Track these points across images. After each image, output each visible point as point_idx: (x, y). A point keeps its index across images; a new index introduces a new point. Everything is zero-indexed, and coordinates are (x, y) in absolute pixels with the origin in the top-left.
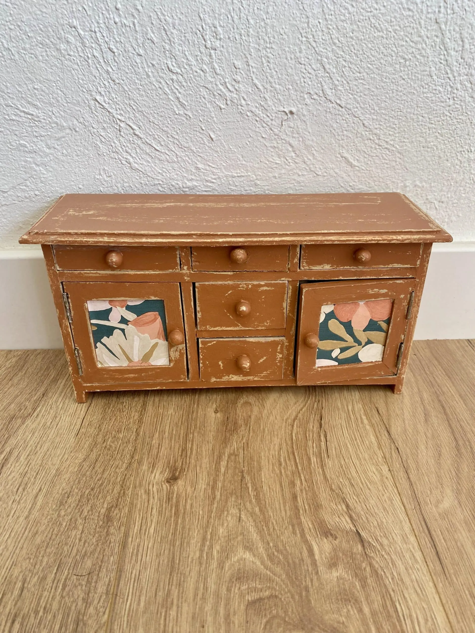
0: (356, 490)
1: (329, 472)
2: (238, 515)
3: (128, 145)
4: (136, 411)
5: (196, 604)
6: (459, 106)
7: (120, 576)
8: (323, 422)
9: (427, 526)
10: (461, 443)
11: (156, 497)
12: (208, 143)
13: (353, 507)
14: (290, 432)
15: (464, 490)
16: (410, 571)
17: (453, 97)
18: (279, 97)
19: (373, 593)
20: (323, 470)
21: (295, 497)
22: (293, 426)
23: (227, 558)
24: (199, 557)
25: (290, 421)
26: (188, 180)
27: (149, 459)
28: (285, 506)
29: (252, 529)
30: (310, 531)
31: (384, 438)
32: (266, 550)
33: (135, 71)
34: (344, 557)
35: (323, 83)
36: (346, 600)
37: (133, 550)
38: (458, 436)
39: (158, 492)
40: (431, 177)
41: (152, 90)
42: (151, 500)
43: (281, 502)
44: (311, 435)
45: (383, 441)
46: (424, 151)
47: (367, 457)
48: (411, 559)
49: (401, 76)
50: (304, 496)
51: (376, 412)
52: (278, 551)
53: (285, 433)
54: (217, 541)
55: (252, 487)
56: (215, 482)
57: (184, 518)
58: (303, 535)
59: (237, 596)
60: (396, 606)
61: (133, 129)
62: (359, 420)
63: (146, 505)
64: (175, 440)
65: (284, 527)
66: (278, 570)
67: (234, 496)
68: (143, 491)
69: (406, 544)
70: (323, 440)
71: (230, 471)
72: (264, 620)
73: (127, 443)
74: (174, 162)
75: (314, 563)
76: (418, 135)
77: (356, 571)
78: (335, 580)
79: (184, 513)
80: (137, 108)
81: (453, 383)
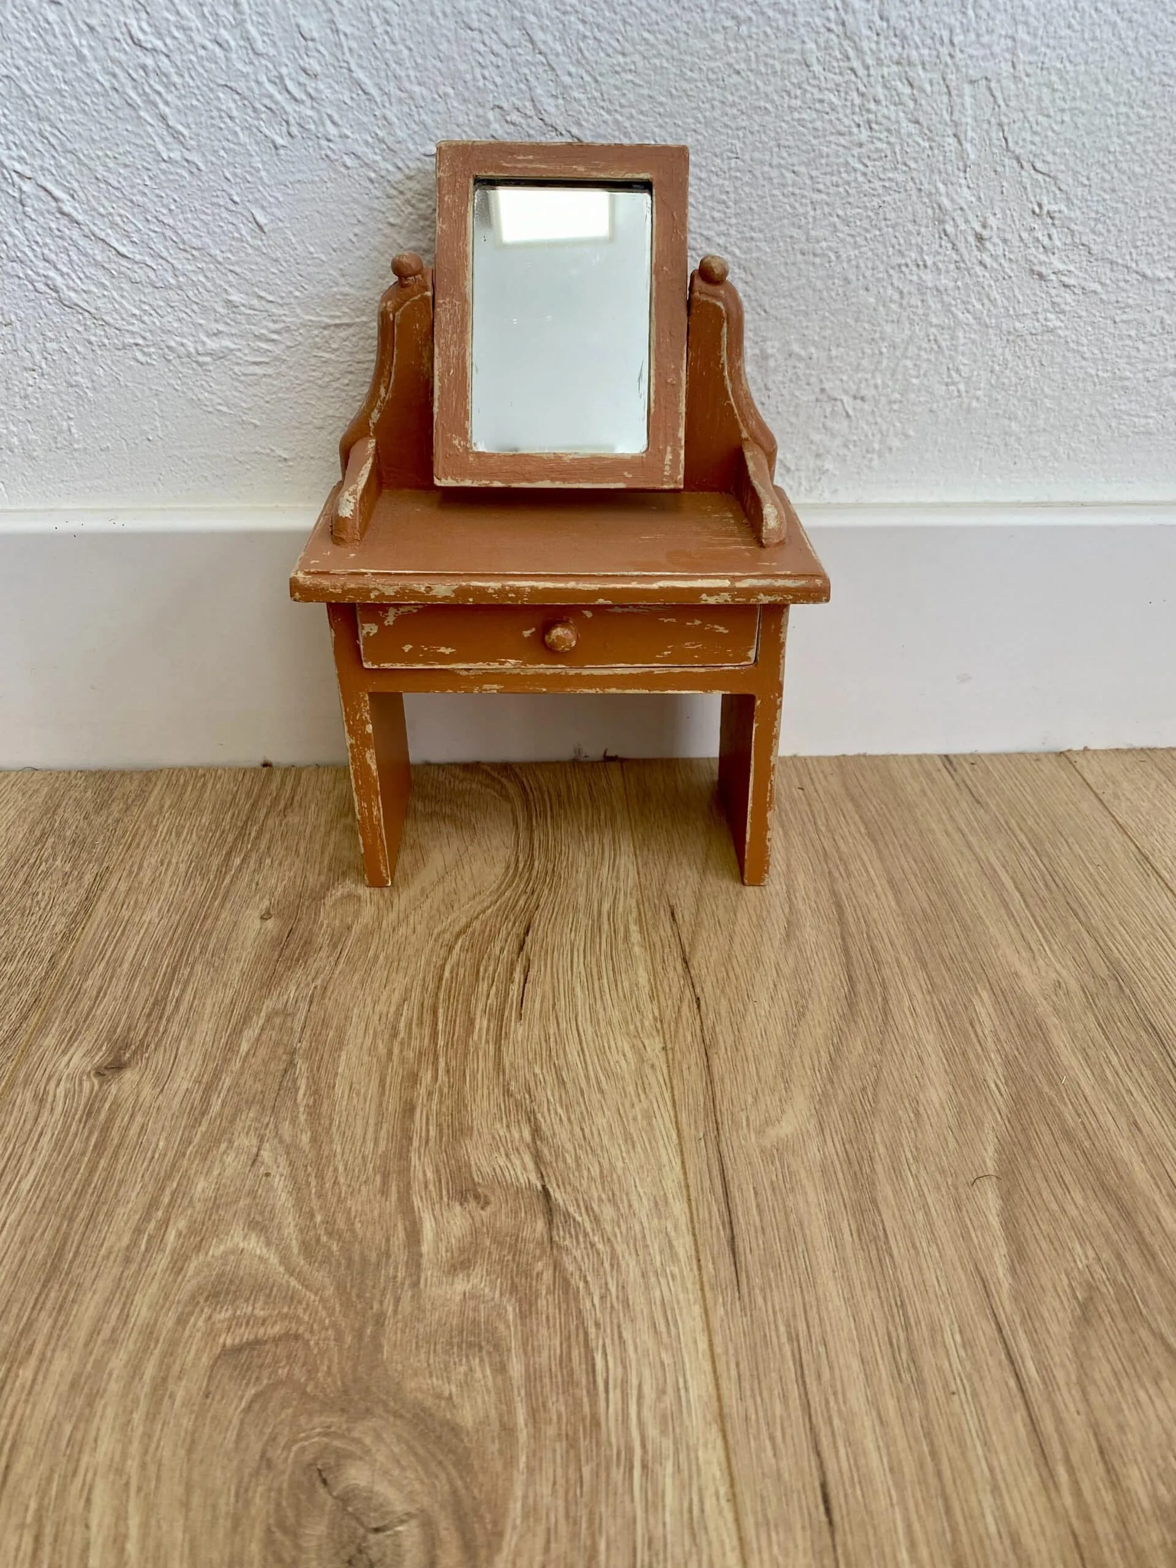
0: (567, 1092)
1: (511, 1050)
2: (255, 1150)
3: (48, 240)
4: (63, 915)
5: (91, 1353)
6: (885, 146)
8: (529, 939)
9: (724, 1178)
10: (861, 988)
11: (59, 1109)
12: (253, 237)
13: (548, 1134)
14: (440, 963)
15: (841, 1097)
16: (653, 1279)
17: (869, 122)
18: (424, 117)
19: (544, 1331)
20: (498, 1049)
21: (409, 1110)
22: (451, 949)
23: (198, 1248)
24: (128, 1248)
25: (447, 936)
26: (208, 335)
27: (67, 1022)
28: (376, 1132)
30: (426, 1187)
31: (671, 974)
32: (301, 1231)
33: (46, 44)
34: (494, 1246)
35: (531, 79)
36: (470, 1345)
38: (859, 972)
39: (66, 1097)
40: (828, 332)
41: (96, 94)
42: (46, 1114)
43: (372, 1122)
44: (491, 969)
45: (666, 982)
46: (806, 262)
47: (616, 1016)
48: (661, 1252)
49: (730, 65)
50: (434, 1107)
51: (669, 914)
52: (330, 1234)
53: (428, 963)
54: (185, 1209)
55: (308, 1086)
56: (217, 1075)
57: (115, 1155)
58: (405, 1198)
59: (199, 1335)
60: (593, 1359)
61: (56, 199)
62: (621, 934)
63: (28, 1126)
64: (142, 981)
65: (363, 1178)
66: (320, 1276)
67: (255, 1108)
68: (29, 1095)
69: (660, 1218)
70: (517, 980)
71: (262, 1052)
72: (252, 1391)
73: (19, 985)
74: (168, 287)
75: (415, 1262)
76: (785, 221)
77: (517, 1280)
78: (458, 1298)
79: (119, 1145)
80: (62, 144)
81: (879, 851)
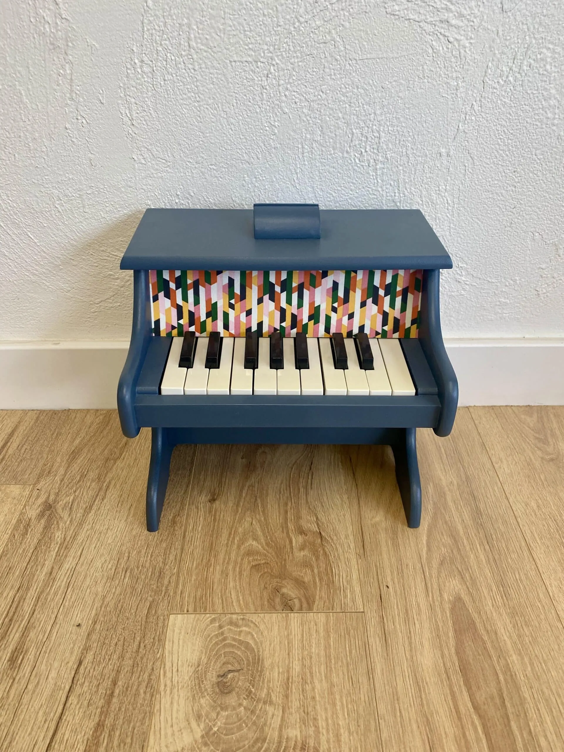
7: (182, 552)
29: (258, 529)
37: (189, 538)
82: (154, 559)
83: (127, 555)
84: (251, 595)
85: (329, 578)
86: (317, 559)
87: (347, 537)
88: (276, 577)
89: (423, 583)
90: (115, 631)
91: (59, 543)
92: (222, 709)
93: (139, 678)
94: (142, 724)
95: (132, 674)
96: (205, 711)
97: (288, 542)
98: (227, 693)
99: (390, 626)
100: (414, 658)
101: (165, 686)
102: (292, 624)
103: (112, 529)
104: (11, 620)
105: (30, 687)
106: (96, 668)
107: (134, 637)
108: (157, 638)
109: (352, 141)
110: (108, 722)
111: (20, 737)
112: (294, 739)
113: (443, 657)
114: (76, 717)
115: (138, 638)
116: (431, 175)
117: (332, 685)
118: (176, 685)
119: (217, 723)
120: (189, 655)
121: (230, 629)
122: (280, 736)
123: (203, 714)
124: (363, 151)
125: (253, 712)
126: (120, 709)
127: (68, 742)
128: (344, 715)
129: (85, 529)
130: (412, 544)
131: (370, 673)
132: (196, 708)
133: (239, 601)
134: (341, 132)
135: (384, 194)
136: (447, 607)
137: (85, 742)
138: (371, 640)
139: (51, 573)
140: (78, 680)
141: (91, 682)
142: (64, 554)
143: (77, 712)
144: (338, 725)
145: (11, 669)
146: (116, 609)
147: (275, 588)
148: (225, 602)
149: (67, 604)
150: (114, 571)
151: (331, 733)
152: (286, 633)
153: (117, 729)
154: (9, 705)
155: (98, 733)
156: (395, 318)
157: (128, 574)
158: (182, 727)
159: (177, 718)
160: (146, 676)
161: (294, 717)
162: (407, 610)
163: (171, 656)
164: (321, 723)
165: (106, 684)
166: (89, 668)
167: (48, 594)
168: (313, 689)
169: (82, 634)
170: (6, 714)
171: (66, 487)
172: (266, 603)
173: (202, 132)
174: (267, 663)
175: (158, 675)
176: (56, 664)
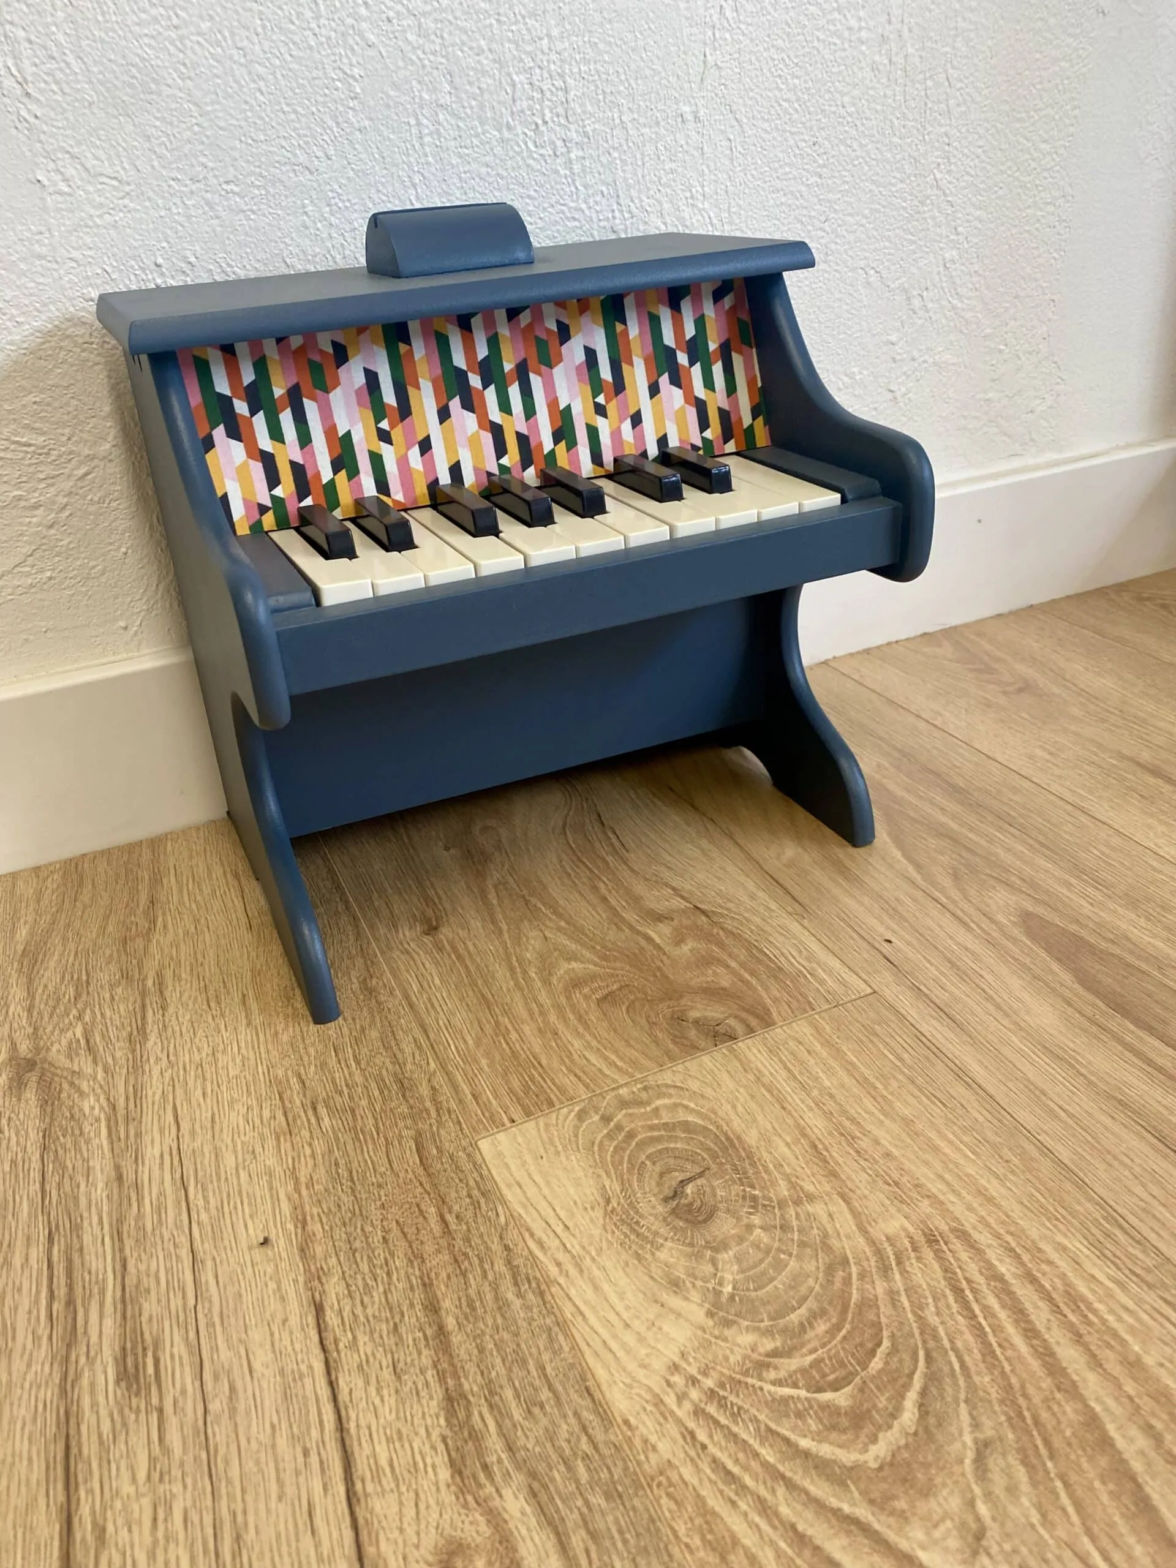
82: (368, 1063)
83: (294, 1081)
84: (629, 1045)
85: (768, 966)
86: (721, 945)
87: (753, 897)
88: (662, 1000)
89: (948, 915)
90: (365, 1218)
91: (103, 1116)
92: (716, 1250)
93: (485, 1276)
94: (555, 1353)
95: (464, 1274)
96: (681, 1269)
97: (643, 943)
98: (705, 1221)
99: (939, 996)
100: (1022, 1024)
101: (559, 1264)
102: (753, 1058)
103: (224, 1051)
104: (70, 1302)
105: (214, 1406)
106: (366, 1299)
107: (421, 1211)
108: (476, 1192)
109: (514, 101)
110: (471, 1384)
111: (256, 1514)
112: (903, 1234)
113: (1069, 1004)
114: (380, 1411)
115: (433, 1210)
116: (673, 165)
117: (907, 1122)
118: (582, 1253)
119: (722, 1278)
120: (572, 1191)
121: (631, 1115)
122: (872, 1242)
123: (683, 1276)
124: (540, 122)
125: (785, 1227)
126: (481, 1350)
127: (396, 1465)
128: (966, 1156)
129: (156, 1072)
130: (883, 869)
131: (961, 1074)
132: (657, 1273)
133: (612, 1064)
134: (490, 81)
135: (594, 216)
136: (1016, 932)
137: (441, 1447)
138: (924, 1028)
139: (120, 1178)
140: (336, 1341)
141: (372, 1333)
142: (132, 1133)
143: (377, 1401)
144: (968, 1175)
145: (138, 1394)
146: (336, 1179)
147: (672, 1017)
148: (584, 1077)
149: (204, 1217)
150: (283, 1119)
151: (964, 1193)
152: (751, 1077)
153: (501, 1387)
154: (182, 1464)
155: (462, 1415)
156: (720, 409)
157: (323, 1111)
158: (651, 1317)
159: (627, 1308)
160: (500, 1266)
161: (875, 1200)
162: (950, 962)
163: (530, 1208)
164: (936, 1188)
165: (413, 1320)
166: (347, 1309)
167: (140, 1216)
168: (877, 1142)
169: (284, 1255)
170: (185, 1487)
171: (51, 1016)
172: (671, 1046)
173: (196, 104)
174: (752, 1138)
175: (526, 1253)
176: (257, 1335)
